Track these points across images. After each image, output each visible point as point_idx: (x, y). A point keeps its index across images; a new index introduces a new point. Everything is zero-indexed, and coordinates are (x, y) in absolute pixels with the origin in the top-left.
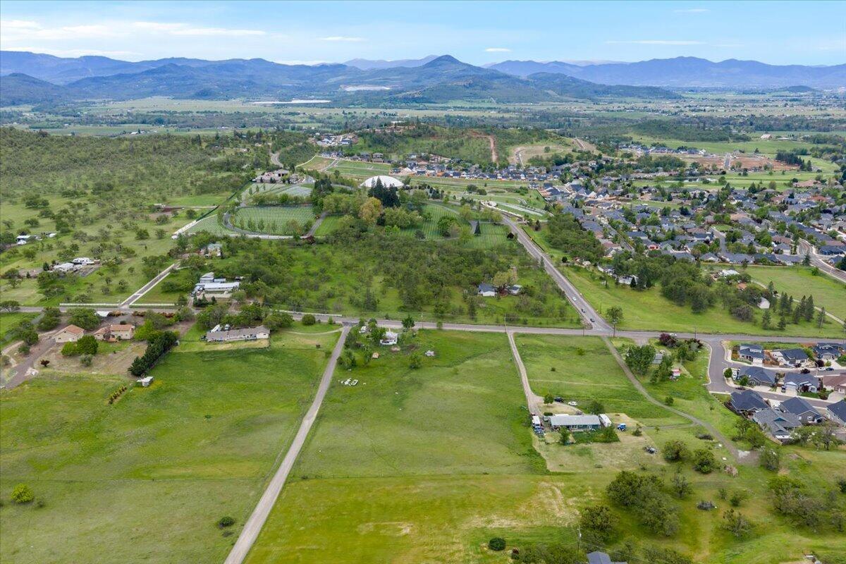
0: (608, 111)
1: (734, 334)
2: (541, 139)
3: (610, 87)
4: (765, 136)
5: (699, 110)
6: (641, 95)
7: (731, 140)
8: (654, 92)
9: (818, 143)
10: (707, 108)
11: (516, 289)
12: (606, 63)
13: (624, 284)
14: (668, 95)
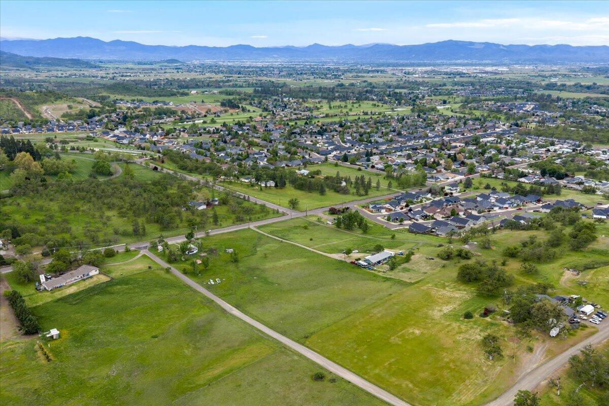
0: (57, 77)
1: (352, 201)
2: (57, 99)
3: (38, 59)
4: (193, 92)
5: (126, 76)
6: (67, 65)
7: (178, 95)
8: (76, 63)
9: (230, 95)
10: (132, 75)
11: (216, 201)
12: (19, 40)
13: (270, 186)
14: (88, 65)
